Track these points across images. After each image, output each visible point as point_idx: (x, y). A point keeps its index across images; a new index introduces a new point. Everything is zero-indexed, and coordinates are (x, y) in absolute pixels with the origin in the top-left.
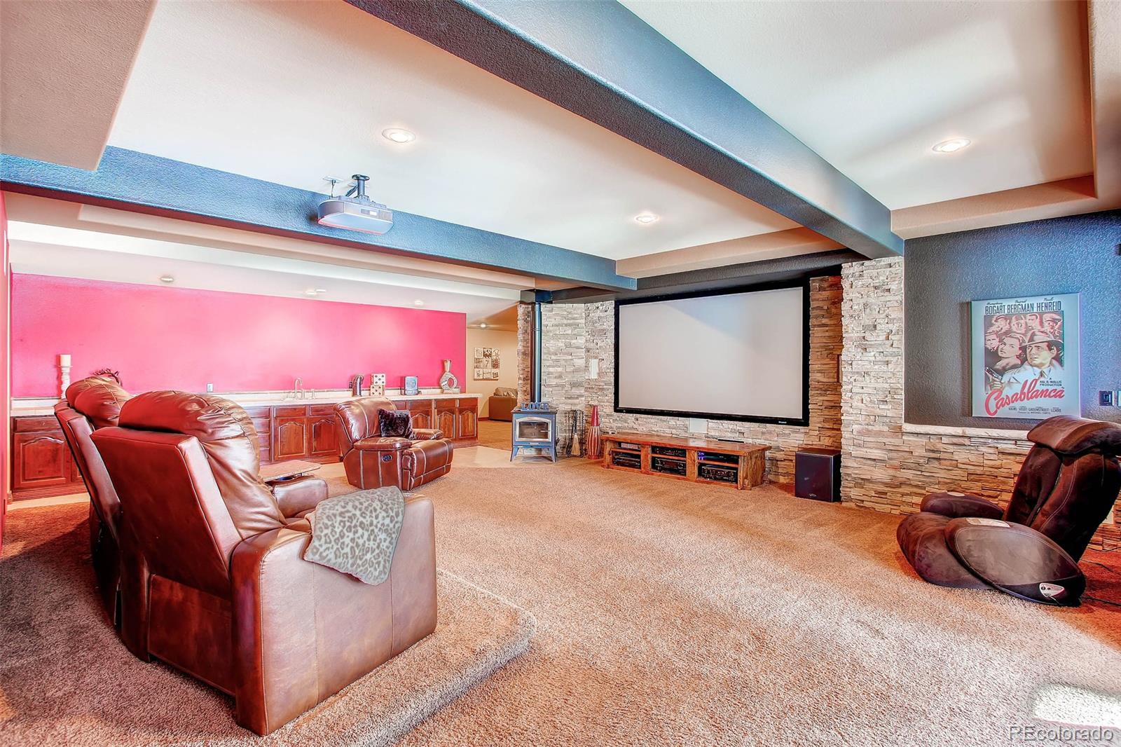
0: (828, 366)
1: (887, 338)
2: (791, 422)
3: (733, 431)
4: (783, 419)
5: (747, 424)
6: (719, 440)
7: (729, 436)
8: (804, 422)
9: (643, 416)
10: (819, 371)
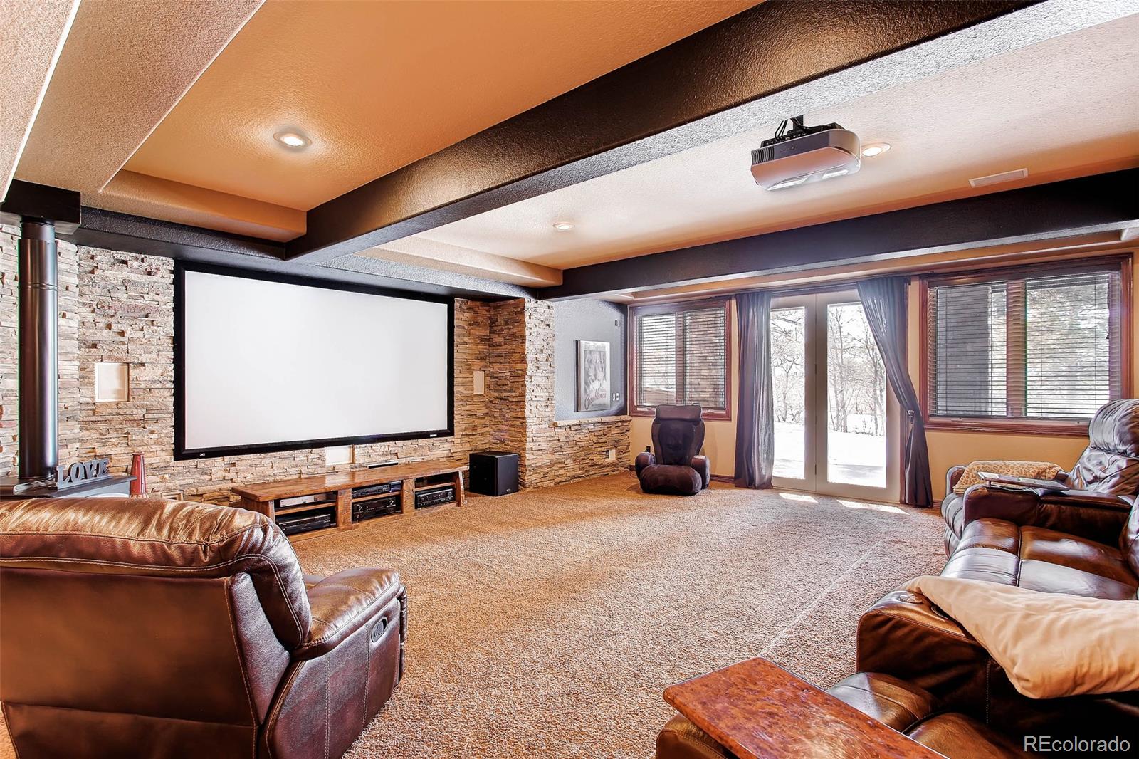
0: (467, 380)
1: (547, 360)
2: (440, 434)
3: (384, 453)
4: (433, 432)
5: (400, 443)
6: (370, 467)
7: (381, 460)
8: (450, 432)
9: (245, 457)
10: (463, 385)
